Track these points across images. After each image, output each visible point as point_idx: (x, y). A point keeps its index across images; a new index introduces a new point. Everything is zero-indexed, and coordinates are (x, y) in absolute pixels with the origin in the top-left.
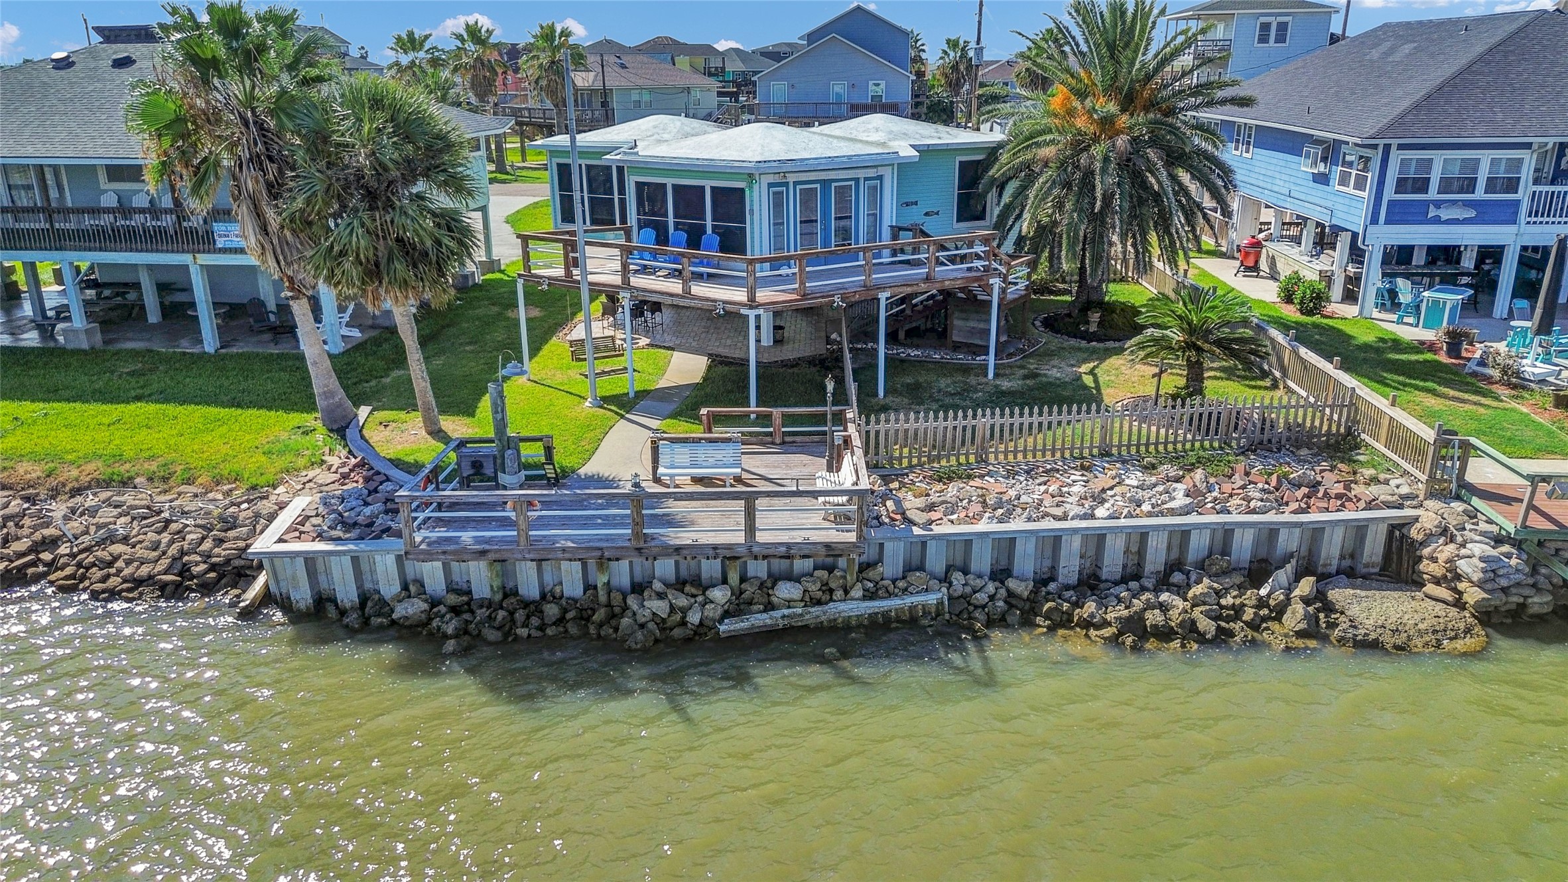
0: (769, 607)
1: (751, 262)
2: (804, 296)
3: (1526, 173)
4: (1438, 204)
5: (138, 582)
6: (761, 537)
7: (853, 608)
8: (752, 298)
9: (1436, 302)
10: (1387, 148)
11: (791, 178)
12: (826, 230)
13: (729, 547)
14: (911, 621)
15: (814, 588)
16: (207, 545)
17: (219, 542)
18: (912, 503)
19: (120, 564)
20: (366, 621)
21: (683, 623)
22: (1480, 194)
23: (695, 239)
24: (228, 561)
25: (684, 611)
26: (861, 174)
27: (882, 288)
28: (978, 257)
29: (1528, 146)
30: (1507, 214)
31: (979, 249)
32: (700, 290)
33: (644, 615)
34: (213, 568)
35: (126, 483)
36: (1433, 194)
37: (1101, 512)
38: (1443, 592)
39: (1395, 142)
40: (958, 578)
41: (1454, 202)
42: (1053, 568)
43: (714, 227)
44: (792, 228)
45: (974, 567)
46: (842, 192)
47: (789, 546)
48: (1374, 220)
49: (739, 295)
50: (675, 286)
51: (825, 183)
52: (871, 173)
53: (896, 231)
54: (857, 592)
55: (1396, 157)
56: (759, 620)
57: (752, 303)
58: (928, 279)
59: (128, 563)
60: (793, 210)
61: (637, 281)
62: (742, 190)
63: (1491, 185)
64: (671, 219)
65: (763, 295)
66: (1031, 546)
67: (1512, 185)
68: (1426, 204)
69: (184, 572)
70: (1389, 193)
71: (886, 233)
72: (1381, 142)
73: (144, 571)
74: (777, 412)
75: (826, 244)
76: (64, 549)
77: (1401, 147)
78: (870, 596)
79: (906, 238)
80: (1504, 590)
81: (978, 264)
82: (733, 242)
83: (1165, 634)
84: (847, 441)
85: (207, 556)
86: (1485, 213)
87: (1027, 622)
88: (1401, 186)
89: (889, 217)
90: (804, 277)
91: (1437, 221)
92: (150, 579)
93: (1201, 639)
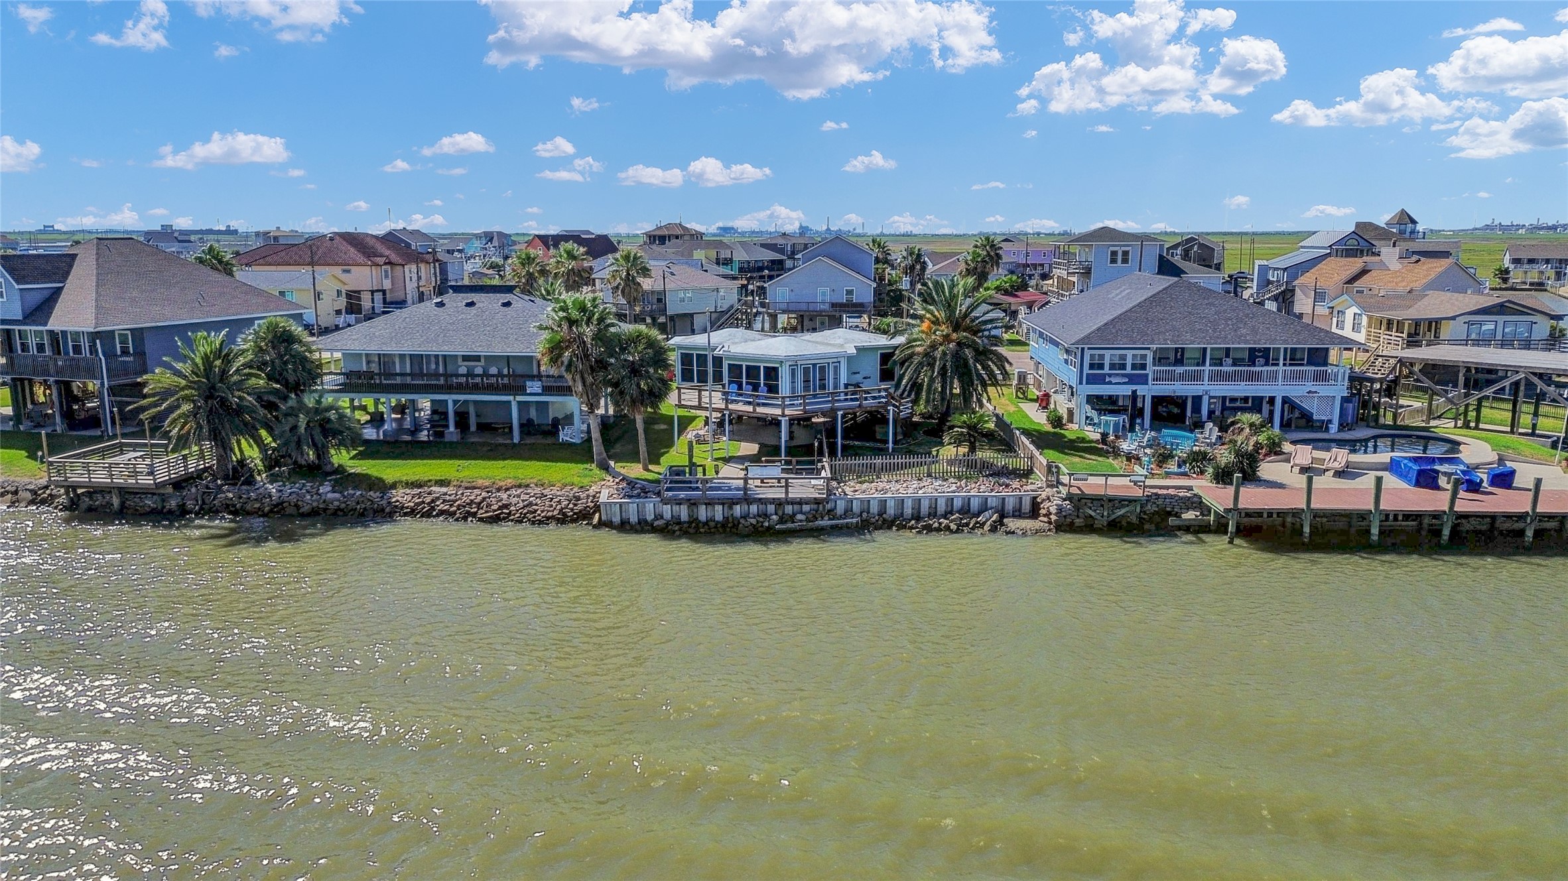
0: (793, 522)
1: (783, 398)
2: (805, 413)
3: (1149, 360)
4: (1110, 375)
5: (548, 518)
6: (790, 495)
7: (825, 522)
8: (783, 413)
9: (1107, 421)
10: (1083, 349)
11: (799, 363)
12: (814, 385)
13: (779, 499)
14: (847, 526)
15: (810, 516)
16: (571, 506)
17: (575, 505)
18: (848, 490)
19: (539, 512)
20: (642, 528)
21: (762, 526)
22: (1129, 370)
23: (756, 387)
24: (580, 511)
25: (762, 522)
26: (831, 361)
27: (840, 410)
28: (883, 397)
29: (1149, 349)
30: (1143, 380)
31: (883, 394)
32: (760, 410)
33: (747, 524)
34: (575, 514)
35: (527, 486)
36: (1106, 370)
37: (920, 492)
38: (1046, 519)
39: (1086, 347)
40: (865, 515)
41: (1117, 375)
42: (902, 513)
43: (765, 384)
44: (800, 384)
45: (871, 511)
46: (822, 369)
47: (801, 499)
48: (1081, 383)
49: (778, 412)
50: (750, 408)
51: (814, 365)
52: (835, 360)
53: (846, 386)
54: (826, 518)
55: (1087, 354)
56: (790, 525)
57: (783, 415)
58: (860, 406)
59: (542, 512)
60: (800, 376)
61: (730, 406)
62: (777, 368)
63: (1134, 367)
64: (744, 380)
65: (787, 412)
66: (892, 503)
67: (1143, 367)
68: (1104, 375)
69: (564, 514)
70: (1086, 370)
71: (842, 386)
72: (1080, 346)
73: (550, 514)
74: (794, 460)
75: (815, 391)
76: (512, 508)
77: (1089, 349)
78: (830, 519)
79: (851, 389)
80: (1065, 517)
81: (883, 400)
82: (773, 389)
83: (938, 530)
84: (823, 467)
85: (572, 510)
86: (1132, 380)
87: (890, 528)
88: (1092, 366)
89: (843, 379)
90: (805, 404)
91: (1110, 383)
92: (553, 517)
93: (952, 532)
